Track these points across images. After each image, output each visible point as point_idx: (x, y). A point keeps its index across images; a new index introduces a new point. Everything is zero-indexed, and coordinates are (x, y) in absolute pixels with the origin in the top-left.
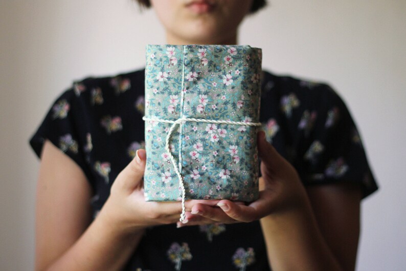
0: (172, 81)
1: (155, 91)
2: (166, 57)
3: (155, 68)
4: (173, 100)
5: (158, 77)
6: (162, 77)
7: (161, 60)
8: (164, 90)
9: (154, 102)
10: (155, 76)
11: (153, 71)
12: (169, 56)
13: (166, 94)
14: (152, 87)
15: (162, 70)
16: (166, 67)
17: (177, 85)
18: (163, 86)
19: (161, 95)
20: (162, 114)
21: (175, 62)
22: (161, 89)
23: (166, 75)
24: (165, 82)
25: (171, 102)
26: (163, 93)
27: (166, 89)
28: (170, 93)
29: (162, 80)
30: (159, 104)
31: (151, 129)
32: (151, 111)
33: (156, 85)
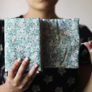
0: (13, 31)
1: (7, 34)
2: (11, 22)
3: (7, 26)
4: (14, 37)
5: (8, 29)
6: (10, 29)
7: (9, 23)
8: (10, 34)
9: (7, 38)
10: (7, 29)
11: (7, 27)
12: (12, 22)
13: (11, 35)
14: (6, 33)
15: (10, 27)
16: (11, 26)
17: (15, 32)
18: (10, 32)
19: (9, 35)
20: (10, 42)
21: (14, 24)
22: (10, 33)
23: (11, 29)
24: (11, 31)
25: (13, 38)
26: (10, 35)
27: (11, 33)
28: (12, 35)
29: (9, 30)
30: (9, 38)
31: (6, 47)
32: (6, 41)
33: (8, 32)
